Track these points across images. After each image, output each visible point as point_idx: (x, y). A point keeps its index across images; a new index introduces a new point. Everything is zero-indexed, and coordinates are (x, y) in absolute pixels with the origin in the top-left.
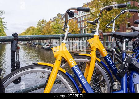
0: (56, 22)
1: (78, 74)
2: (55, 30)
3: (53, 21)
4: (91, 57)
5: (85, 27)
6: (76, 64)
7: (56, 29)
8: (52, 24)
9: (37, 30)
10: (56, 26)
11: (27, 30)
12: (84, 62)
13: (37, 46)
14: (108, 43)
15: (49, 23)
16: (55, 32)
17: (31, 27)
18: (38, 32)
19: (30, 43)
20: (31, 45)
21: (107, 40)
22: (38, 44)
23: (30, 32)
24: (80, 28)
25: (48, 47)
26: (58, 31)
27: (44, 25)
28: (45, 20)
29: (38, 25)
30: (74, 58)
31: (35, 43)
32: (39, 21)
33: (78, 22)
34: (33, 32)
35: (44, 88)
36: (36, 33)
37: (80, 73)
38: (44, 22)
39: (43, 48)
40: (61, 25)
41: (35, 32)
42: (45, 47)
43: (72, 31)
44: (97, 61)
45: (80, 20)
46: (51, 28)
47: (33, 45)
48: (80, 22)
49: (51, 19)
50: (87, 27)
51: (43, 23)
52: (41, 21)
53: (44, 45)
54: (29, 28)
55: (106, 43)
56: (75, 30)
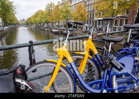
0: (64, 5)
1: (74, 68)
2: (63, 14)
3: (61, 5)
4: (84, 55)
5: (94, 10)
6: (73, 61)
7: (64, 12)
8: (60, 7)
9: (46, 14)
10: (64, 10)
11: (36, 14)
12: (80, 59)
13: (46, 30)
14: (116, 28)
15: (57, 7)
16: (63, 16)
17: (40, 11)
18: (46, 16)
19: (40, 27)
20: (41, 28)
21: (115, 25)
22: (47, 28)
23: (39, 15)
24: (89, 12)
25: (56, 31)
26: (66, 15)
27: (52, 8)
28: (53, 3)
29: (46, 8)
30: (71, 56)
31: (44, 27)
32: (47, 5)
33: (86, 6)
34: (42, 16)
35: (51, 75)
36: (45, 17)
37: (75, 67)
38: (52, 5)
39: (52, 32)
40: (69, 8)
41: (43, 16)
42: (54, 30)
43: (81, 15)
44: (89, 58)
45: (89, 3)
46: (59, 12)
47: (42, 29)
48: (88, 5)
49: (59, 2)
50: (95, 10)
51: (51, 7)
52: (50, 4)
53: (53, 29)
54: (38, 12)
55: (114, 28)
56: (83, 14)
